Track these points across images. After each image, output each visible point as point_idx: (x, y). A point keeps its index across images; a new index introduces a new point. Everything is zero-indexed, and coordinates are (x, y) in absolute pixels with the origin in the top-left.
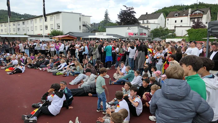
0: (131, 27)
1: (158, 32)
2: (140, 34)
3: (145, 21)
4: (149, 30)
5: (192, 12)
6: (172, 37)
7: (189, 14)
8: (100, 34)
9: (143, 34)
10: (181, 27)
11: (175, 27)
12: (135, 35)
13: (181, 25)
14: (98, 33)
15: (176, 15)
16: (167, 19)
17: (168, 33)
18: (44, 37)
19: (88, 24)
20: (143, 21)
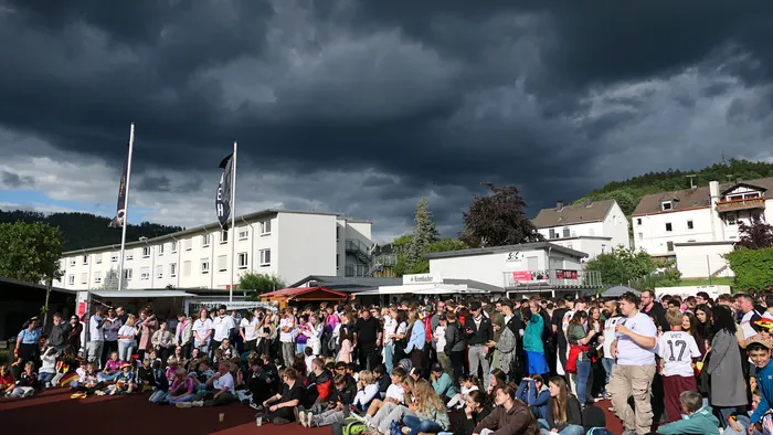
0: (520, 253)
1: (614, 267)
2: (558, 277)
3: (559, 230)
4: (584, 259)
5: (723, 194)
6: (667, 281)
7: (713, 201)
8: (422, 279)
9: (568, 274)
10: (692, 244)
11: (670, 246)
12: (540, 277)
13: (692, 238)
14: (413, 276)
15: (667, 206)
16: (635, 220)
17: (653, 267)
18: (231, 296)
19: (363, 249)
20: (552, 232)
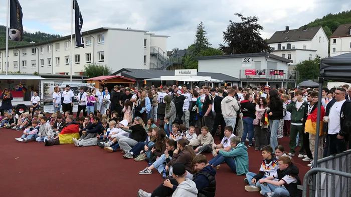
0: (251, 59)
1: (312, 69)
2: (271, 73)
3: (284, 45)
4: (290, 64)
8: (185, 73)
9: (278, 72)
12: (260, 74)
14: (180, 70)
16: (332, 40)
18: (71, 79)
19: (161, 53)
20: (279, 46)
